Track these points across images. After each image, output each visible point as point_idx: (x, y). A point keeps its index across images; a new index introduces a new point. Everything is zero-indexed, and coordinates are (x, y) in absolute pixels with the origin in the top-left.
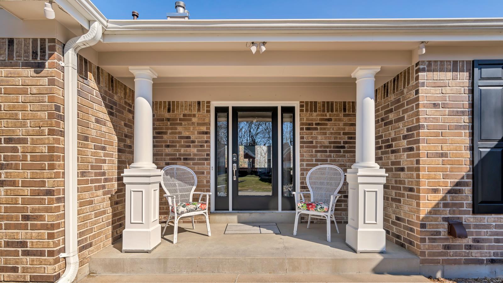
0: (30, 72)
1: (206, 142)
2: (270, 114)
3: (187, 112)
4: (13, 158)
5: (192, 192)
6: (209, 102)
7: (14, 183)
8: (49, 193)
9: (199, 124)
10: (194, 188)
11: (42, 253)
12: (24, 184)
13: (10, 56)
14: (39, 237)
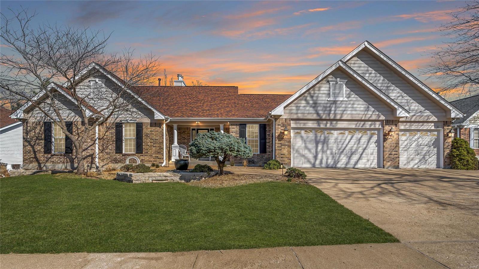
0: (159, 128)
1: (189, 139)
2: (207, 131)
3: (184, 130)
4: (156, 142)
5: (186, 152)
6: (190, 128)
7: (156, 147)
8: (162, 148)
9: (187, 134)
10: (186, 150)
11: (161, 158)
12: (158, 147)
13: (155, 126)
14: (160, 156)
